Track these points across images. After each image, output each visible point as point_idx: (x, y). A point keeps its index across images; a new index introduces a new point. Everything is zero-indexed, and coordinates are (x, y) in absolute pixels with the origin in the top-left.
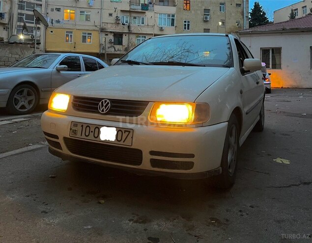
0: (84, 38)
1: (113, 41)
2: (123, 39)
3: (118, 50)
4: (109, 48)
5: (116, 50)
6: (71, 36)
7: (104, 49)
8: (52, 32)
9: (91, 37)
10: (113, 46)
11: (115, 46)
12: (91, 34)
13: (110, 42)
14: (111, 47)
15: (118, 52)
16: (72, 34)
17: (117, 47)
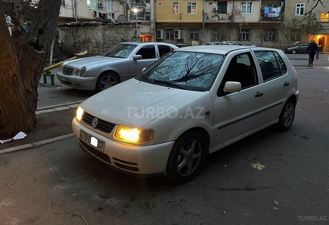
0: (189, 8)
1: (217, 10)
2: (228, 7)
3: (222, 19)
4: (213, 17)
5: (220, 19)
6: (177, 7)
7: (207, 18)
8: (160, 4)
9: (195, 6)
10: (217, 15)
11: (219, 15)
12: (195, 4)
13: (214, 11)
14: (215, 16)
15: (222, 21)
16: (178, 5)
17: (221, 16)
